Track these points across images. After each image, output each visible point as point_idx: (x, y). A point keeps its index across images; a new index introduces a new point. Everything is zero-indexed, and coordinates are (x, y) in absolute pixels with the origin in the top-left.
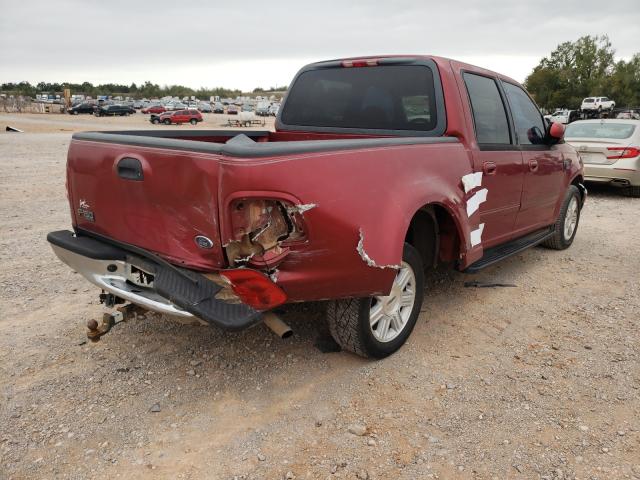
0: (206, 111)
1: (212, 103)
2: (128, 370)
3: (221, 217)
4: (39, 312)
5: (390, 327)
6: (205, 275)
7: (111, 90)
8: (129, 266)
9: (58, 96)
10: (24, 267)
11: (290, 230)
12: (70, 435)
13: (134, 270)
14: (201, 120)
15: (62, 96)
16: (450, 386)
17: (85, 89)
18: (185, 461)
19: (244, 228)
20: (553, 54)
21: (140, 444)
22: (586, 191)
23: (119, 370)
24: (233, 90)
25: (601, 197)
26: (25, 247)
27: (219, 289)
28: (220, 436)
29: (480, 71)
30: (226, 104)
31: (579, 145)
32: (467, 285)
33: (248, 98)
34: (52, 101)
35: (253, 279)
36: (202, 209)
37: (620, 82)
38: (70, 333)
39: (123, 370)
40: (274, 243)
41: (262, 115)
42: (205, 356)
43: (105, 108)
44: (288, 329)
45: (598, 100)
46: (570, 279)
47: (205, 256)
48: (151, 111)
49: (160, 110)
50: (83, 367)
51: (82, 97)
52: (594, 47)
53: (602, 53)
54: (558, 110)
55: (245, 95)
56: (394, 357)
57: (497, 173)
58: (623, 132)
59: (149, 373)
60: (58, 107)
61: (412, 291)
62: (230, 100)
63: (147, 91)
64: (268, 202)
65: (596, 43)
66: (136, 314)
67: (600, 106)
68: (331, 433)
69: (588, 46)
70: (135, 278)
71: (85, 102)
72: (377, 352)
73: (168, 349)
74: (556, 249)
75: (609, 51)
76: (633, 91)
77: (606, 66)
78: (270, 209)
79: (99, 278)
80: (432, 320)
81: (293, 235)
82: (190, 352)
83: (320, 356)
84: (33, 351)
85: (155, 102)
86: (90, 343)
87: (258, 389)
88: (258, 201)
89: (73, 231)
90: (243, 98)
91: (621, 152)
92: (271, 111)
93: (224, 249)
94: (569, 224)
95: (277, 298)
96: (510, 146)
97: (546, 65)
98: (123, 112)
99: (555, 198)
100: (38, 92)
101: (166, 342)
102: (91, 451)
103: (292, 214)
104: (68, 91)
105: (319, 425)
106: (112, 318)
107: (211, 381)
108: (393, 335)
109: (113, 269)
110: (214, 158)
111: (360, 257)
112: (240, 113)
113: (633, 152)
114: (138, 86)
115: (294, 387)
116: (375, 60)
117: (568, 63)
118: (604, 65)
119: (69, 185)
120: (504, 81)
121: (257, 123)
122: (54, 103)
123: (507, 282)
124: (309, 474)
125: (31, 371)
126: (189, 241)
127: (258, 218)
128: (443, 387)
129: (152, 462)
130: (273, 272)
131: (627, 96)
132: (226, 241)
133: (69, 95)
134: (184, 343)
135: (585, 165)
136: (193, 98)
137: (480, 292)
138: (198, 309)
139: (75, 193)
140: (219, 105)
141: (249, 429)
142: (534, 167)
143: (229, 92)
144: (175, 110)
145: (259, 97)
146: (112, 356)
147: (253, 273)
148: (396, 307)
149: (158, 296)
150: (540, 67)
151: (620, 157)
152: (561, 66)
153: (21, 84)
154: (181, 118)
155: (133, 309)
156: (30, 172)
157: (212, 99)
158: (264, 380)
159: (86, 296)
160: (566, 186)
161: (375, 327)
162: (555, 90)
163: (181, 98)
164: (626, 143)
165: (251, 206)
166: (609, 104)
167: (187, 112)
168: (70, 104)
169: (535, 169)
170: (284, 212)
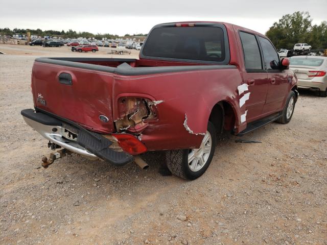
0: (100, 46)
1: (103, 42)
2: (62, 183)
3: (113, 106)
4: (16, 150)
5: (198, 163)
6: (103, 136)
7: (51, 33)
8: (64, 129)
9: (24, 36)
10: (8, 126)
11: (149, 114)
12: (33, 217)
13: (66, 131)
14: (98, 50)
15: (26, 36)
16: (229, 195)
17: (38, 32)
18: (92, 233)
19: (125, 112)
20: (280, 21)
21: (69, 223)
22: (298, 94)
23: (57, 183)
24: (114, 35)
25: (304, 96)
26: (8, 116)
27: (111, 143)
28: (111, 219)
29: (247, 31)
30: (110, 42)
31: (294, 69)
32: (236, 142)
33: (122, 39)
34: (21, 38)
35: (130, 139)
36: (103, 102)
37: (314, 36)
38: (32, 162)
39: (59, 183)
40: (141, 120)
41: (129, 48)
42: (102, 176)
43: (48, 43)
44: (146, 165)
45: (302, 45)
46: (290, 139)
47: (104, 126)
48: (72, 45)
49: (76, 44)
50: (39, 180)
51: (36, 36)
52: (301, 18)
53: (305, 20)
54: (282, 50)
55: (121, 38)
56: (200, 179)
57: (255, 84)
58: (317, 63)
59: (73, 185)
60: (24, 42)
61: (210, 145)
62: (112, 40)
63: (70, 35)
64: (138, 99)
65: (303, 15)
66: (67, 154)
67: (304, 48)
68: (168, 219)
69: (298, 17)
70: (66, 135)
71: (38, 39)
72: (191, 176)
73: (83, 172)
74: (282, 123)
75: (309, 20)
76: (321, 41)
77: (307, 27)
78: (139, 103)
79: (48, 135)
80: (219, 160)
81: (150, 116)
82: (94, 174)
83: (162, 178)
84: (13, 171)
85: (74, 40)
86: (43, 168)
87: (130, 194)
88: (133, 98)
89: (34, 109)
90: (119, 39)
91: (316, 73)
92: (134, 46)
93: (114, 123)
94: (289, 111)
95: (142, 149)
96: (262, 71)
97: (276, 26)
98: (58, 45)
99: (284, 97)
100: (14, 33)
101: (82, 168)
102: (44, 226)
103: (151, 106)
104: (29, 33)
105: (161, 215)
106: (55, 156)
107: (105, 190)
108: (199, 168)
109: (55, 130)
110: (111, 75)
111: (185, 129)
112: (117, 47)
113: (322, 74)
114: (65, 32)
115: (148, 194)
116: (193, 24)
117: (287, 25)
118: (306, 27)
119: (33, 86)
120: (259, 36)
121: (126, 52)
122: (22, 39)
123: (257, 140)
124: (157, 241)
125: (12, 182)
126: (96, 118)
127: (133, 107)
128: (225, 196)
129: (76, 233)
130: (139, 135)
131: (317, 43)
132: (116, 119)
133: (29, 36)
134: (91, 169)
135: (298, 80)
136: (93, 38)
137: (243, 145)
138: (100, 153)
139: (35, 90)
140: (107, 42)
141: (125, 216)
142: (273, 81)
143: (112, 36)
144: (84, 44)
145: (127, 39)
146: (54, 175)
147: (129, 136)
148: (202, 154)
149: (79, 146)
150: (273, 27)
151: (315, 76)
152: (284, 27)
153: (5, 29)
154: (87, 49)
155: (65, 152)
156: (10, 75)
157: (103, 39)
158: (132, 190)
159: (40, 142)
160: (289, 91)
161: (190, 164)
162: (280, 39)
163: (87, 38)
164: (318, 69)
165: (129, 101)
166: (308, 47)
167: (90, 46)
168: (30, 40)
169: (274, 83)
170: (146, 104)
